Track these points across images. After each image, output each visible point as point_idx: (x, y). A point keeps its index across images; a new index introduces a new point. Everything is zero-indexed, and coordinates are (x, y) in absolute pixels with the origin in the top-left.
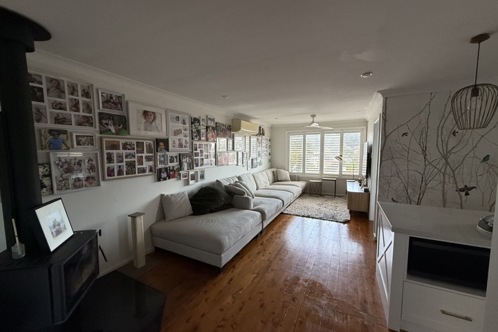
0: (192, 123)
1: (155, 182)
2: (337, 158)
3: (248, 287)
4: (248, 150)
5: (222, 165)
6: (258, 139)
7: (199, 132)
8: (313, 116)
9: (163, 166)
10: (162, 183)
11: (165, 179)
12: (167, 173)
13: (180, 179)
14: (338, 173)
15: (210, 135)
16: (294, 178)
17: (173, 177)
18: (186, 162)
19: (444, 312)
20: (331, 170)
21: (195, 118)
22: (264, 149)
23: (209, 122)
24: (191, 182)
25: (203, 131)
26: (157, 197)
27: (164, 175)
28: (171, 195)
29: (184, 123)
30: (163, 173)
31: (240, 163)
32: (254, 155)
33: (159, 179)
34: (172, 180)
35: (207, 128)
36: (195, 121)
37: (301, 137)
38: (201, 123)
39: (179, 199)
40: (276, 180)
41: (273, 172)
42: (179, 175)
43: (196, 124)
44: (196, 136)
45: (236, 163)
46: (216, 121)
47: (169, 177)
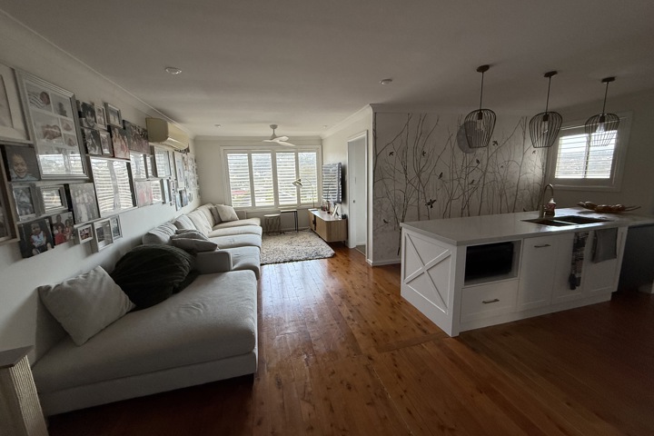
0: (80, 115)
1: (16, 260)
2: (294, 184)
3: (311, 377)
4: (173, 177)
5: (145, 205)
6: (183, 158)
7: (96, 135)
8: (274, 127)
9: (32, 217)
10: (39, 259)
11: (43, 249)
12: (46, 234)
13: (76, 242)
14: (296, 202)
15: (117, 145)
16: (243, 215)
17: (63, 239)
18: (84, 203)
19: (485, 302)
20: (289, 199)
21: (84, 105)
22: (191, 174)
23: (111, 117)
24: (101, 245)
25: (104, 135)
26: (30, 298)
27: (39, 239)
28: (70, 283)
29: (63, 113)
30: (37, 234)
31: (167, 200)
32: (182, 186)
33: (26, 250)
34: (60, 248)
35: (110, 129)
36: (84, 111)
37: (245, 157)
38: (98, 117)
39: (95, 287)
40: (218, 220)
41: (211, 210)
42: (75, 233)
43: (89, 118)
44: (93, 145)
45: (161, 200)
46: (123, 118)
47: (53, 241)
